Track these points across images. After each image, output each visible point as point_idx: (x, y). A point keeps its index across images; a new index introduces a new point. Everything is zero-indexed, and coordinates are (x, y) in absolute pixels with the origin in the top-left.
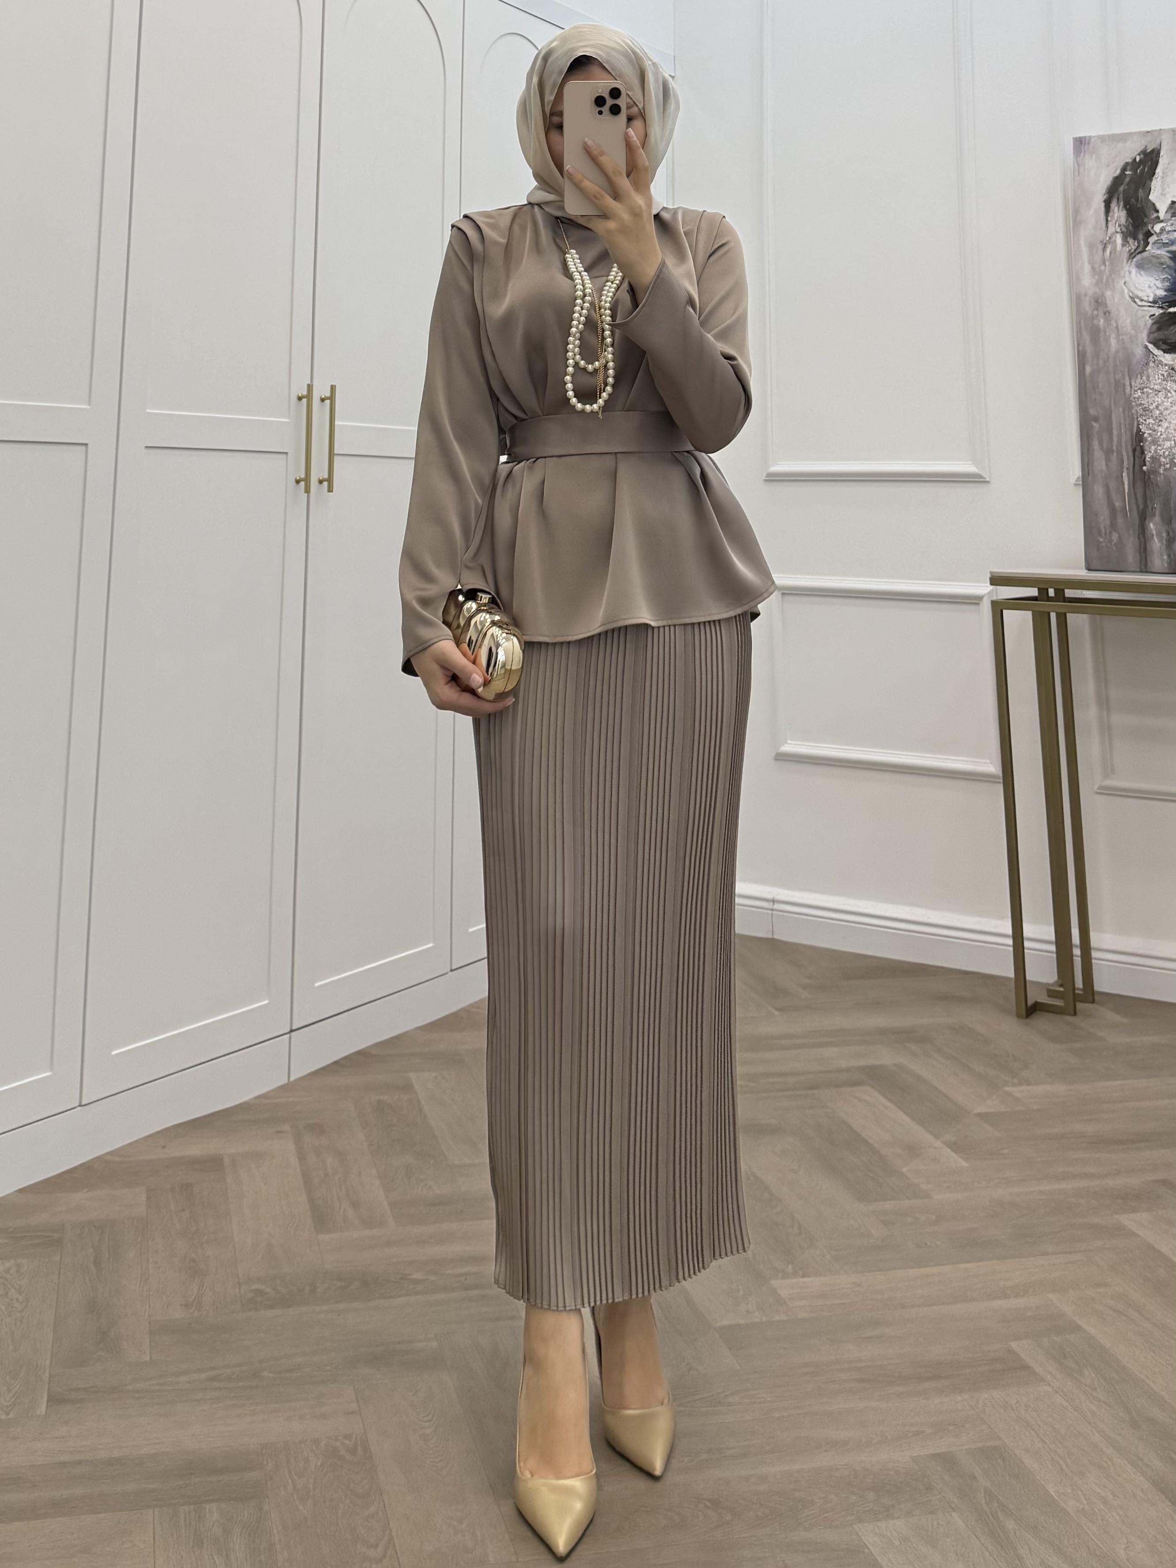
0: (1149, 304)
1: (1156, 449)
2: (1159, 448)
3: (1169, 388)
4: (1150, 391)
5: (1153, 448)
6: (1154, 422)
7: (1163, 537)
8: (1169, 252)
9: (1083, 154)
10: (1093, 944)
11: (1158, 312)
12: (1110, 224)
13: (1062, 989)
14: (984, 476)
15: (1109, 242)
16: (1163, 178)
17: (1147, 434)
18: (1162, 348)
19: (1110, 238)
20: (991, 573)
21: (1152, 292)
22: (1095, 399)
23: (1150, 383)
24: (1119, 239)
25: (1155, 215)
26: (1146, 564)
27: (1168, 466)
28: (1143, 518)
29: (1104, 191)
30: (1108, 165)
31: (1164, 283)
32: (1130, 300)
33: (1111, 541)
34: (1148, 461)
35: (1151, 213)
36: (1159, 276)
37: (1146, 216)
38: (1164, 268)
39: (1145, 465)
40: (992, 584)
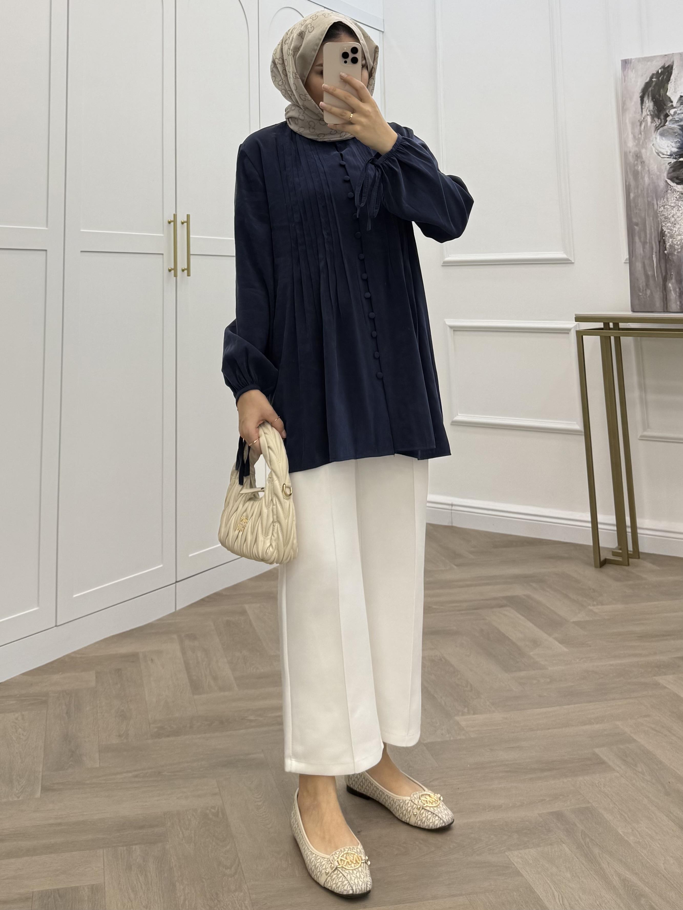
0: (668, 156)
1: (672, 240)
2: (674, 240)
3: (680, 205)
4: (669, 207)
5: (671, 240)
6: (671, 225)
7: (677, 291)
8: (679, 126)
9: (627, 69)
10: (638, 525)
11: (673, 161)
12: (644, 110)
13: (620, 551)
14: (571, 259)
15: (643, 121)
16: (675, 82)
17: (667, 232)
18: (676, 182)
19: (644, 118)
20: (575, 315)
21: (670, 150)
22: (636, 213)
23: (668, 202)
24: (649, 119)
25: (671, 104)
26: (667, 308)
27: (679, 250)
28: (665, 280)
29: (640, 91)
30: (642, 76)
31: (676, 144)
32: (657, 155)
33: (646, 294)
34: (668, 248)
35: (668, 103)
36: (673, 140)
37: (665, 105)
38: (677, 135)
39: (666, 250)
40: (576, 321)
